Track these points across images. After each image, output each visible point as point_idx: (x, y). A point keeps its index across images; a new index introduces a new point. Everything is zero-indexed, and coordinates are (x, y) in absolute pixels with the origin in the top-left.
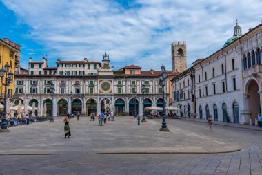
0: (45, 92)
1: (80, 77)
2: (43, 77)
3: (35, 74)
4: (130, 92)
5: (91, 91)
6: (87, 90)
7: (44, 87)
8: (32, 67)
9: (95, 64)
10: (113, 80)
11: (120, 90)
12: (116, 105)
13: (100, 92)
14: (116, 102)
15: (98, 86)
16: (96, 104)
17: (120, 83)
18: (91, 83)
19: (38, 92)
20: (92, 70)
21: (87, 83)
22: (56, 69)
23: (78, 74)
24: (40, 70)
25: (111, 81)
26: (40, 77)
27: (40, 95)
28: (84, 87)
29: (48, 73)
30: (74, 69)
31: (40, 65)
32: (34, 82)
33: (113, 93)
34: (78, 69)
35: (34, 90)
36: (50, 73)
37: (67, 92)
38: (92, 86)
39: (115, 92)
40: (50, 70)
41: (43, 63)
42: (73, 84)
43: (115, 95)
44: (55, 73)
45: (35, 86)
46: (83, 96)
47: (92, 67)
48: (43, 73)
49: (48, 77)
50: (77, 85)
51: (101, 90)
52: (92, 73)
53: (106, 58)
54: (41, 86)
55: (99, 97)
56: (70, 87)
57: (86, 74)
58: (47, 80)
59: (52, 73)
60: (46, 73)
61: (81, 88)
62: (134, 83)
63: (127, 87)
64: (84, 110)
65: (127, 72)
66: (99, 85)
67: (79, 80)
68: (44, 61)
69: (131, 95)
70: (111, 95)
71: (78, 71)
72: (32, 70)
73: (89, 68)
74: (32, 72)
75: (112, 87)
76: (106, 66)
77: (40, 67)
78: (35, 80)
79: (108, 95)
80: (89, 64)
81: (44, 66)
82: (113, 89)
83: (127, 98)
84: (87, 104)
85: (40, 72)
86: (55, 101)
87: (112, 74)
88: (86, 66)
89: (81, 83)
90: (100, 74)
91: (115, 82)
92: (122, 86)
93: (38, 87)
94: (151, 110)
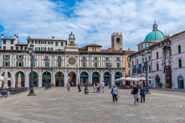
0: (17, 65)
1: (49, 53)
2: (15, 51)
3: (7, 49)
4: (93, 66)
5: (59, 65)
6: (56, 64)
7: (16, 61)
8: (5, 43)
9: (62, 42)
10: (78, 55)
11: (84, 64)
12: (81, 77)
13: (67, 66)
14: (81, 74)
15: (65, 60)
16: (63, 76)
17: (84, 58)
18: (59, 58)
19: (11, 65)
20: (59, 47)
21: (56, 58)
22: (27, 45)
23: (47, 50)
24: (12, 45)
25: (77, 57)
26: (12, 51)
27: (12, 68)
28: (53, 61)
29: (19, 49)
30: (43, 46)
31: (12, 41)
32: (7, 56)
33: (78, 67)
34: (47, 46)
35: (6, 64)
36: (22, 48)
37: (38, 65)
38: (60, 61)
39: (81, 66)
40: (22, 46)
41: (15, 40)
42: (43, 58)
43: (80, 69)
44: (26, 48)
45: (8, 59)
46: (52, 69)
47: (59, 44)
48: (15, 49)
49: (20, 52)
50: (46, 59)
51: (68, 64)
52: (59, 50)
53: (72, 37)
54: (13, 60)
55: (66, 70)
56: (40, 61)
57: (54, 50)
58: (19, 54)
59: (24, 49)
60: (17, 48)
61: (50, 62)
62: (96, 58)
63: (90, 62)
64: (53, 81)
65: (90, 50)
66: (67, 60)
67: (48, 55)
68: (15, 37)
69: (94, 69)
70: (77, 69)
71: (47, 47)
72: (4, 45)
73: (57, 45)
74: (4, 47)
75: (77, 62)
76: (72, 43)
77: (12, 43)
78: (7, 54)
79: (74, 69)
80: (57, 42)
81: (15, 42)
82: (79, 63)
83: (91, 71)
84: (56, 76)
85: (12, 47)
86: (27, 74)
87: (77, 50)
88: (54, 44)
89: (50, 57)
90: (67, 50)
91: (81, 57)
92: (86, 61)
93: (10, 61)
94: (121, 81)
